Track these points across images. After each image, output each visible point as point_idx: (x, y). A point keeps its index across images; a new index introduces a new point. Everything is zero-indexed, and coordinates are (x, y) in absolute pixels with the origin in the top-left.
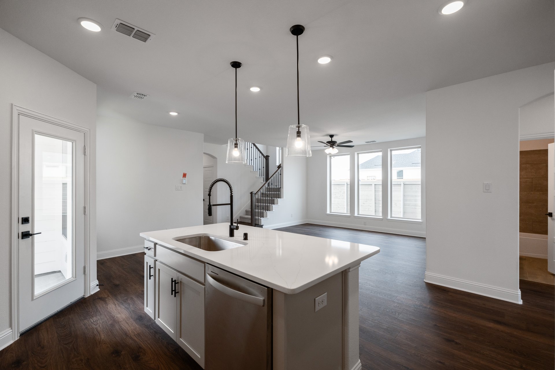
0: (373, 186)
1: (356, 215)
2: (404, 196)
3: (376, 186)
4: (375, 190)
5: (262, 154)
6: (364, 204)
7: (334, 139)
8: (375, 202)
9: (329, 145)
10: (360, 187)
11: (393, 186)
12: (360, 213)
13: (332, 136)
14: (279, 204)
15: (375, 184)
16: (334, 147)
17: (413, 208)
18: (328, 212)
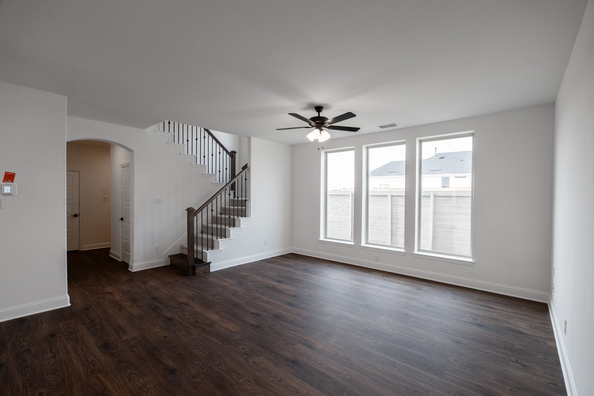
0: (389, 197)
1: (363, 244)
2: (435, 213)
3: (393, 198)
4: (392, 204)
5: (224, 149)
6: (375, 223)
7: (323, 114)
8: (392, 221)
9: (313, 123)
10: (370, 199)
11: (422, 198)
12: (369, 242)
13: (319, 109)
14: (241, 227)
15: (392, 196)
16: (323, 128)
17: (447, 231)
18: (322, 238)
